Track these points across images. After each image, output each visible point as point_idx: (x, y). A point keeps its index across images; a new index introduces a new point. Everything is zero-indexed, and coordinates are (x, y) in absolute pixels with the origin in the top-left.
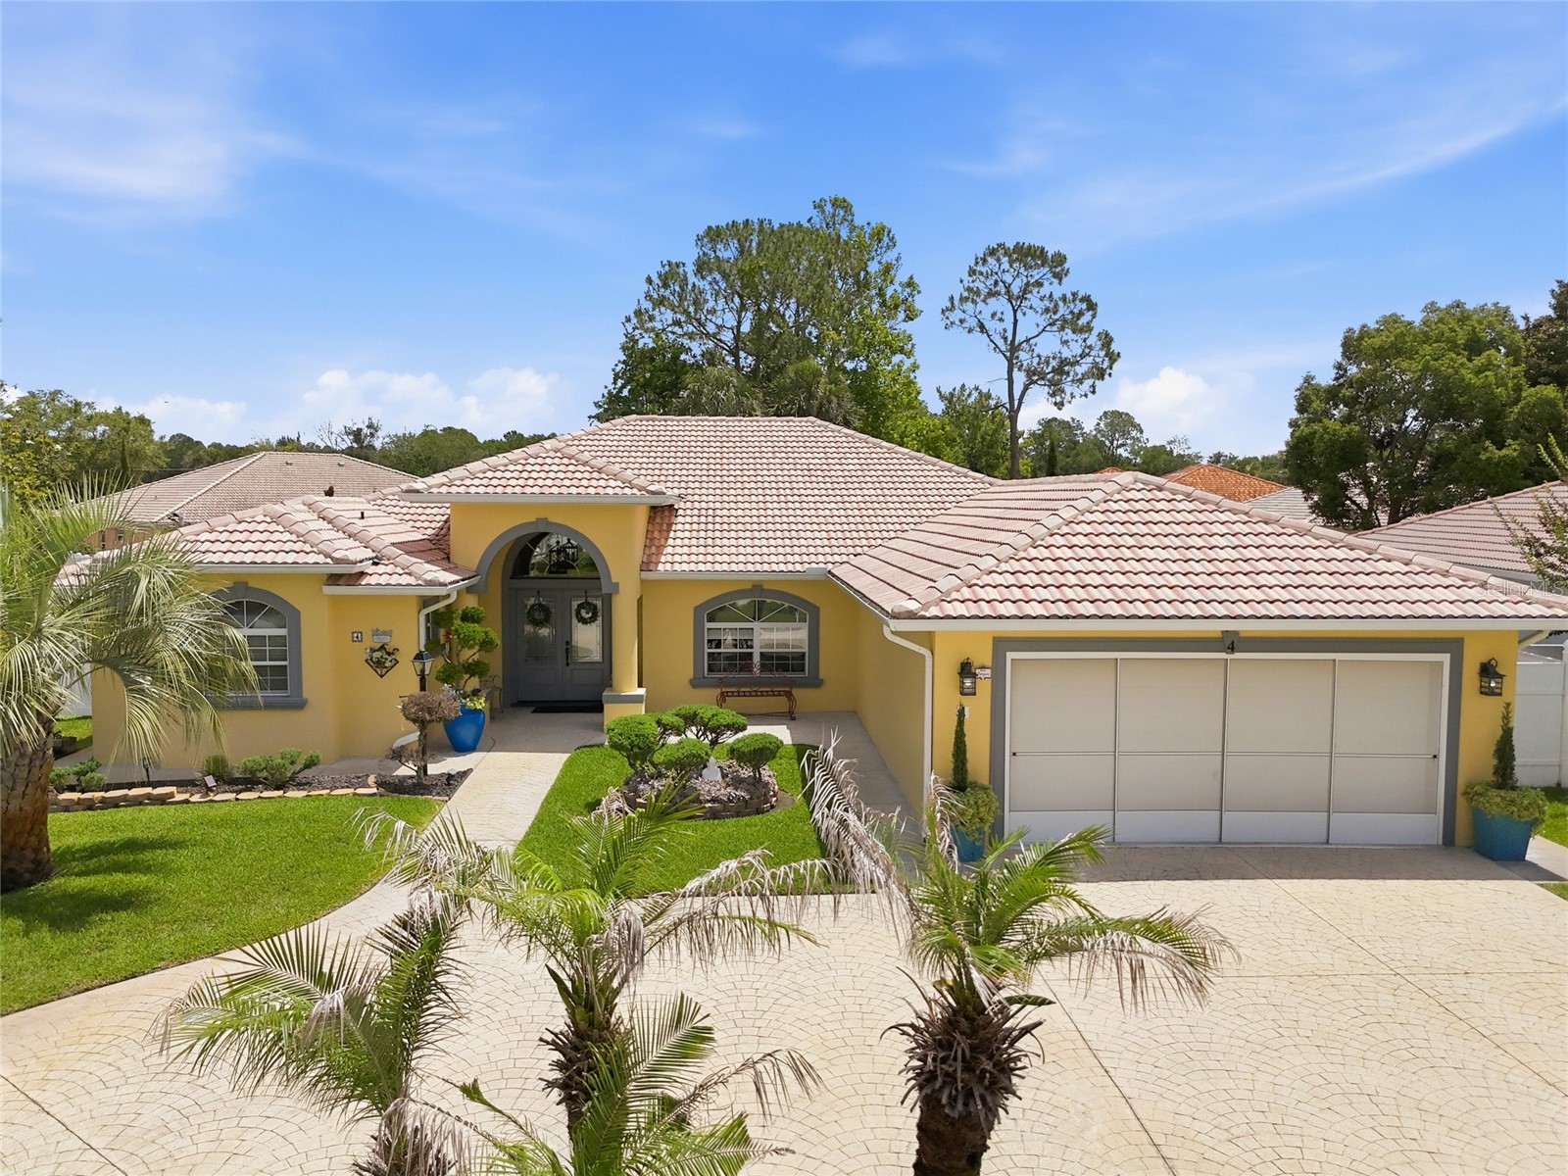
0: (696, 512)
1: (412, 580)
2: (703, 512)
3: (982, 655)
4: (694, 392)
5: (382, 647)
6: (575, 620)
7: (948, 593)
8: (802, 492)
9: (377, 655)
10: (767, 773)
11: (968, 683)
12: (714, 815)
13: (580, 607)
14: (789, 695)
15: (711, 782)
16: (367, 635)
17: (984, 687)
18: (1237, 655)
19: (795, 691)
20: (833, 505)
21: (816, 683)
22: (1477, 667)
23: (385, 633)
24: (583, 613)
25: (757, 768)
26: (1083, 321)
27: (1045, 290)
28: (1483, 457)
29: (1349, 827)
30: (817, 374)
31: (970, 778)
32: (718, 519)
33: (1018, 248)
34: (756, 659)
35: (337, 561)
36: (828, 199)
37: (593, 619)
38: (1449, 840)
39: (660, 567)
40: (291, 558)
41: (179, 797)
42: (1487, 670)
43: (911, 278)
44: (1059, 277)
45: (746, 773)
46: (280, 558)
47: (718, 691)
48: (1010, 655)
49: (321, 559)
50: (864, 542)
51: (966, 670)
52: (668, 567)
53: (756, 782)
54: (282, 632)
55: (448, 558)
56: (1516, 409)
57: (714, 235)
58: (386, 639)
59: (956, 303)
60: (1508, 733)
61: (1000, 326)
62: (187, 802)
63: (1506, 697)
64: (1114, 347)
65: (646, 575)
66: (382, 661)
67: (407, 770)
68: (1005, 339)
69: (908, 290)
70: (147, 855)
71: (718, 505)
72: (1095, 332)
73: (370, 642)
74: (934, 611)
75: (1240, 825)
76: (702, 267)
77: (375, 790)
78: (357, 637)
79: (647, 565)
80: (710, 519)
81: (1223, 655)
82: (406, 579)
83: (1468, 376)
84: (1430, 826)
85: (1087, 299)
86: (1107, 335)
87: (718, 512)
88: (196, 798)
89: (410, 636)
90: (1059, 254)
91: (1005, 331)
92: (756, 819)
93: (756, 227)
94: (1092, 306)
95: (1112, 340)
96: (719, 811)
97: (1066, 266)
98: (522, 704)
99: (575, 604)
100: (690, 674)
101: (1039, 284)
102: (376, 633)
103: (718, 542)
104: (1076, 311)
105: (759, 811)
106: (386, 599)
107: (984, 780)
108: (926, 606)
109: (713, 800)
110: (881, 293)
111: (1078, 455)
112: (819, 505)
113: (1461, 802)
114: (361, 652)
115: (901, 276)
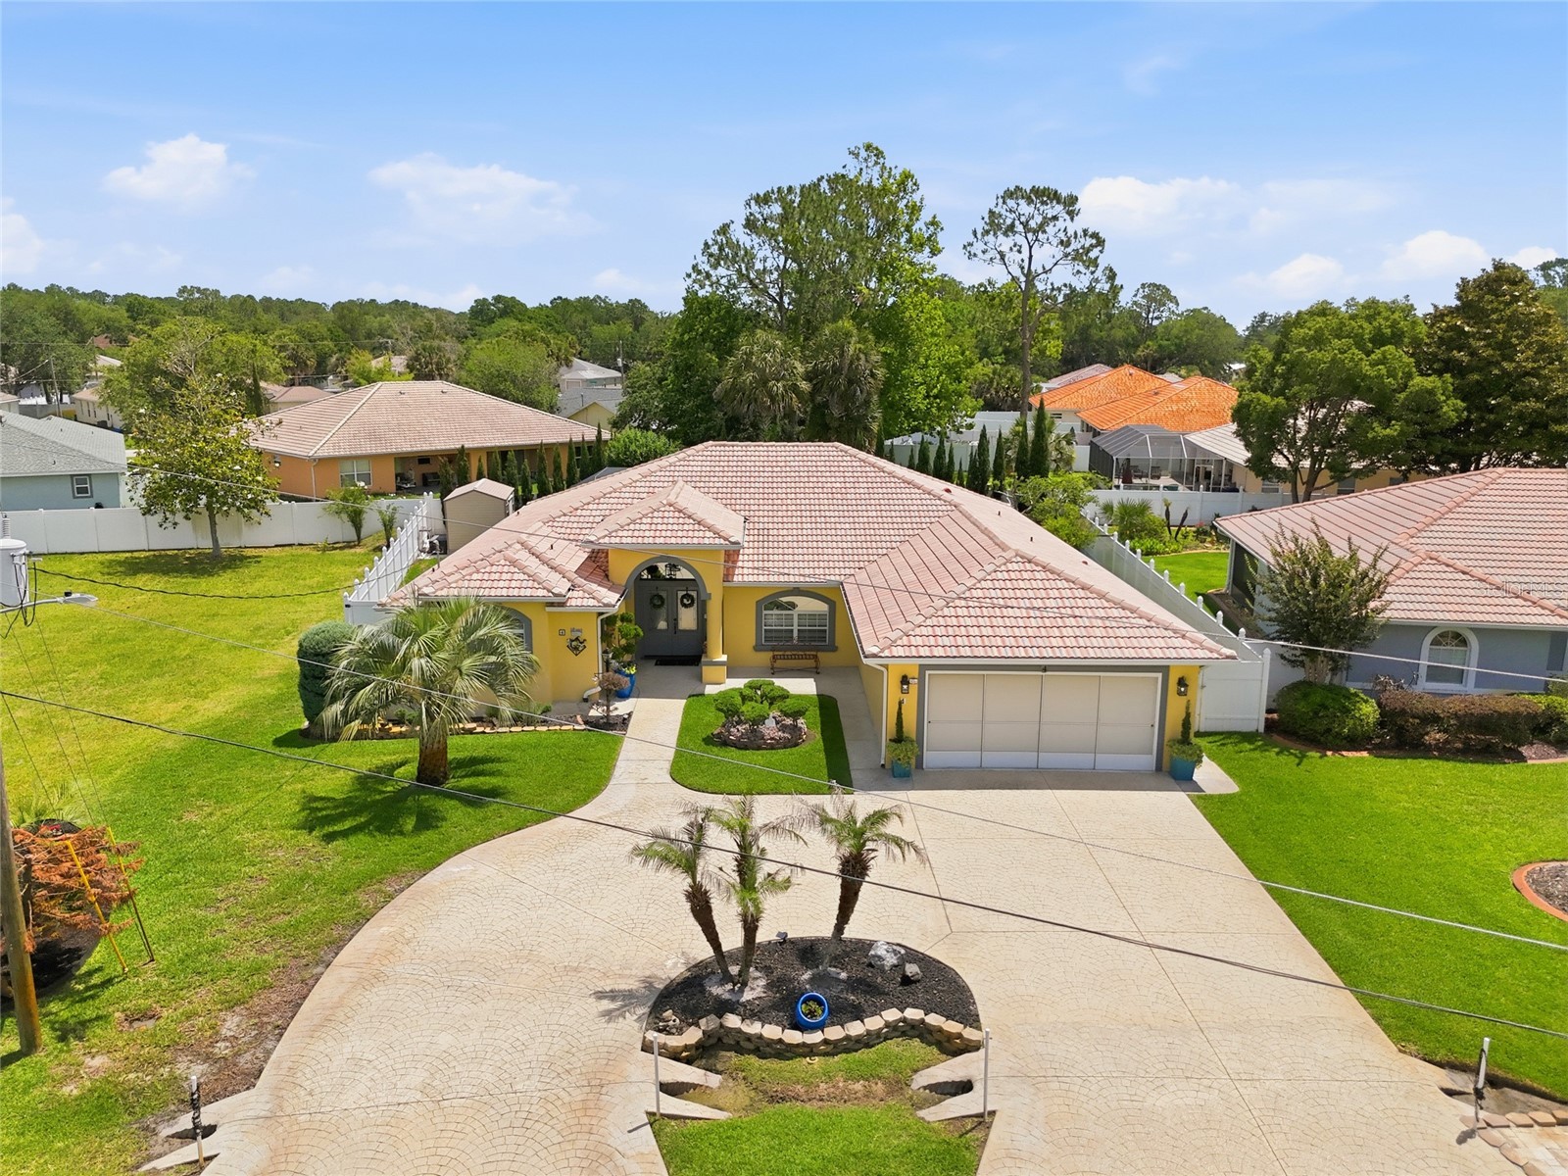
0: (756, 532)
1: (595, 603)
2: (761, 532)
3: (914, 673)
4: (746, 353)
5: (577, 639)
6: (680, 605)
7: (895, 641)
8: (827, 514)
9: (574, 643)
10: (801, 722)
11: (905, 687)
12: (772, 747)
13: (683, 597)
14: (816, 657)
15: (769, 729)
16: (568, 632)
17: (914, 688)
18: (1048, 673)
19: (820, 654)
20: (847, 526)
21: (833, 648)
22: (1177, 681)
23: (579, 631)
24: (685, 601)
25: (795, 720)
26: (1093, 254)
27: (1060, 224)
28: (1370, 436)
29: (1106, 761)
30: (848, 335)
31: (905, 734)
32: (771, 538)
33: (1035, 191)
34: (795, 634)
35: (555, 595)
36: (861, 146)
37: (691, 605)
38: (1159, 768)
39: (735, 579)
40: (528, 592)
41: (479, 730)
42: (1182, 682)
43: (934, 217)
44: (1072, 214)
45: (789, 721)
46: (523, 592)
47: (771, 654)
48: (928, 672)
49: (545, 592)
50: (866, 557)
51: (905, 680)
52: (740, 578)
53: (795, 728)
54: (521, 631)
55: (607, 576)
56: (1402, 396)
57: (763, 200)
58: (579, 634)
59: (979, 236)
60: (1188, 715)
61: (1018, 257)
62: (483, 732)
63: (1189, 697)
64: (1118, 282)
65: (726, 584)
66: (576, 646)
67: (595, 712)
68: (1022, 268)
69: (932, 228)
70: (488, 767)
71: (771, 526)
72: (1101, 268)
73: (569, 635)
74: (887, 653)
75: (1048, 760)
76: (750, 224)
77: (583, 727)
78: (562, 633)
79: (728, 576)
80: (766, 538)
81: (1040, 673)
82: (592, 602)
83: (1366, 368)
84: (1149, 761)
85: (1095, 235)
86: (1111, 270)
87: (771, 532)
88: (488, 730)
89: (592, 634)
90: (1072, 196)
91: (1023, 261)
92: (794, 749)
93: (798, 191)
94: (1100, 242)
95: (1115, 275)
96: (775, 745)
97: (1077, 207)
98: (648, 657)
99: (681, 594)
100: (753, 642)
101: (1055, 218)
102: (573, 630)
103: (771, 558)
104: (1087, 245)
105: (796, 745)
106: (582, 613)
107: (914, 736)
108: (882, 650)
109: (772, 739)
110: (908, 228)
111: (1112, 328)
112: (838, 526)
113: (1166, 749)
114: (564, 642)
115: (925, 216)
